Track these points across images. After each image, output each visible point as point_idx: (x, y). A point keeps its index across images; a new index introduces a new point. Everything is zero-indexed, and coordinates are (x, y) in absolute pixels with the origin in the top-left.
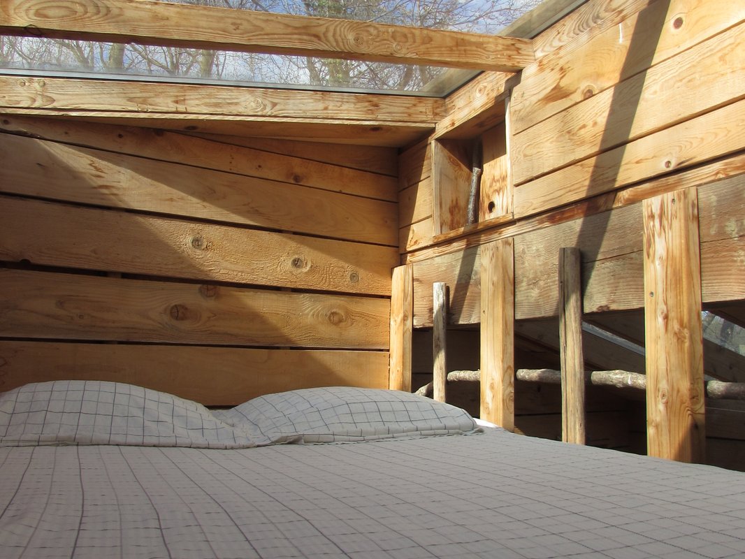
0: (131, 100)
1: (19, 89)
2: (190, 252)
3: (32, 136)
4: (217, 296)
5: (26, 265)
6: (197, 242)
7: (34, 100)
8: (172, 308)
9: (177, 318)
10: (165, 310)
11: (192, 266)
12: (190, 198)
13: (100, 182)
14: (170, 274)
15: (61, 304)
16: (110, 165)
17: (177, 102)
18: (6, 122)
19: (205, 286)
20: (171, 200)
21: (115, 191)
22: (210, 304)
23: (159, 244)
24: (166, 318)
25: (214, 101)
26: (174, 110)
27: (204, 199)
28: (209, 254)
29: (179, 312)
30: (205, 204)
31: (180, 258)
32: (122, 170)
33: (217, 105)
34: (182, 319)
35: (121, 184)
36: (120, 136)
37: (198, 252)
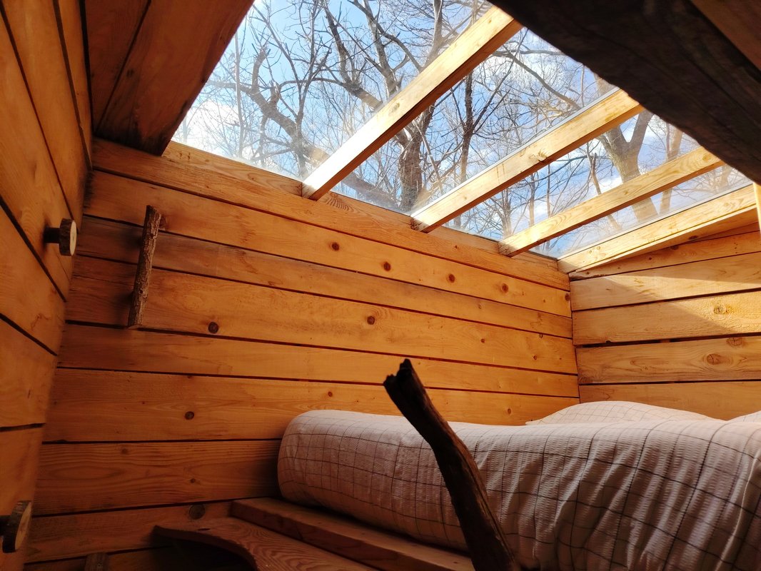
0: (643, 238)
1: (590, 255)
2: (713, 317)
3: (601, 276)
4: (744, 344)
5: (609, 344)
6: (718, 310)
7: (597, 258)
8: (708, 357)
9: (713, 363)
10: (703, 358)
11: (717, 326)
12: (705, 281)
13: (642, 289)
14: (700, 334)
15: (633, 362)
16: (647, 277)
17: (671, 228)
18: (588, 273)
19: (732, 339)
20: (692, 286)
21: (652, 292)
22: (740, 350)
23: (688, 316)
24: (705, 364)
25: (694, 217)
26: (670, 233)
27: (717, 280)
28: (730, 316)
29: (714, 359)
30: (719, 282)
31: (706, 323)
32: (655, 278)
33: (697, 219)
34: (717, 363)
35: (656, 286)
36: (650, 259)
37: (719, 315)
